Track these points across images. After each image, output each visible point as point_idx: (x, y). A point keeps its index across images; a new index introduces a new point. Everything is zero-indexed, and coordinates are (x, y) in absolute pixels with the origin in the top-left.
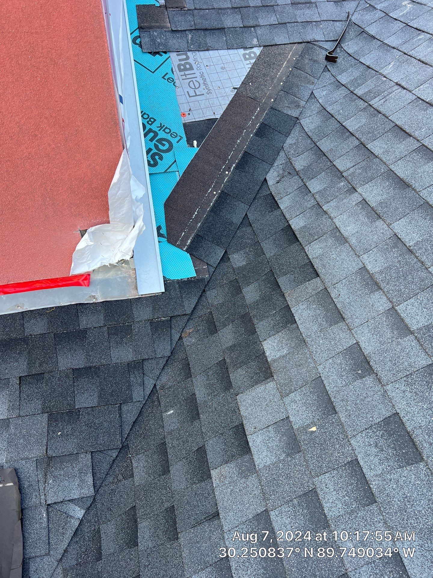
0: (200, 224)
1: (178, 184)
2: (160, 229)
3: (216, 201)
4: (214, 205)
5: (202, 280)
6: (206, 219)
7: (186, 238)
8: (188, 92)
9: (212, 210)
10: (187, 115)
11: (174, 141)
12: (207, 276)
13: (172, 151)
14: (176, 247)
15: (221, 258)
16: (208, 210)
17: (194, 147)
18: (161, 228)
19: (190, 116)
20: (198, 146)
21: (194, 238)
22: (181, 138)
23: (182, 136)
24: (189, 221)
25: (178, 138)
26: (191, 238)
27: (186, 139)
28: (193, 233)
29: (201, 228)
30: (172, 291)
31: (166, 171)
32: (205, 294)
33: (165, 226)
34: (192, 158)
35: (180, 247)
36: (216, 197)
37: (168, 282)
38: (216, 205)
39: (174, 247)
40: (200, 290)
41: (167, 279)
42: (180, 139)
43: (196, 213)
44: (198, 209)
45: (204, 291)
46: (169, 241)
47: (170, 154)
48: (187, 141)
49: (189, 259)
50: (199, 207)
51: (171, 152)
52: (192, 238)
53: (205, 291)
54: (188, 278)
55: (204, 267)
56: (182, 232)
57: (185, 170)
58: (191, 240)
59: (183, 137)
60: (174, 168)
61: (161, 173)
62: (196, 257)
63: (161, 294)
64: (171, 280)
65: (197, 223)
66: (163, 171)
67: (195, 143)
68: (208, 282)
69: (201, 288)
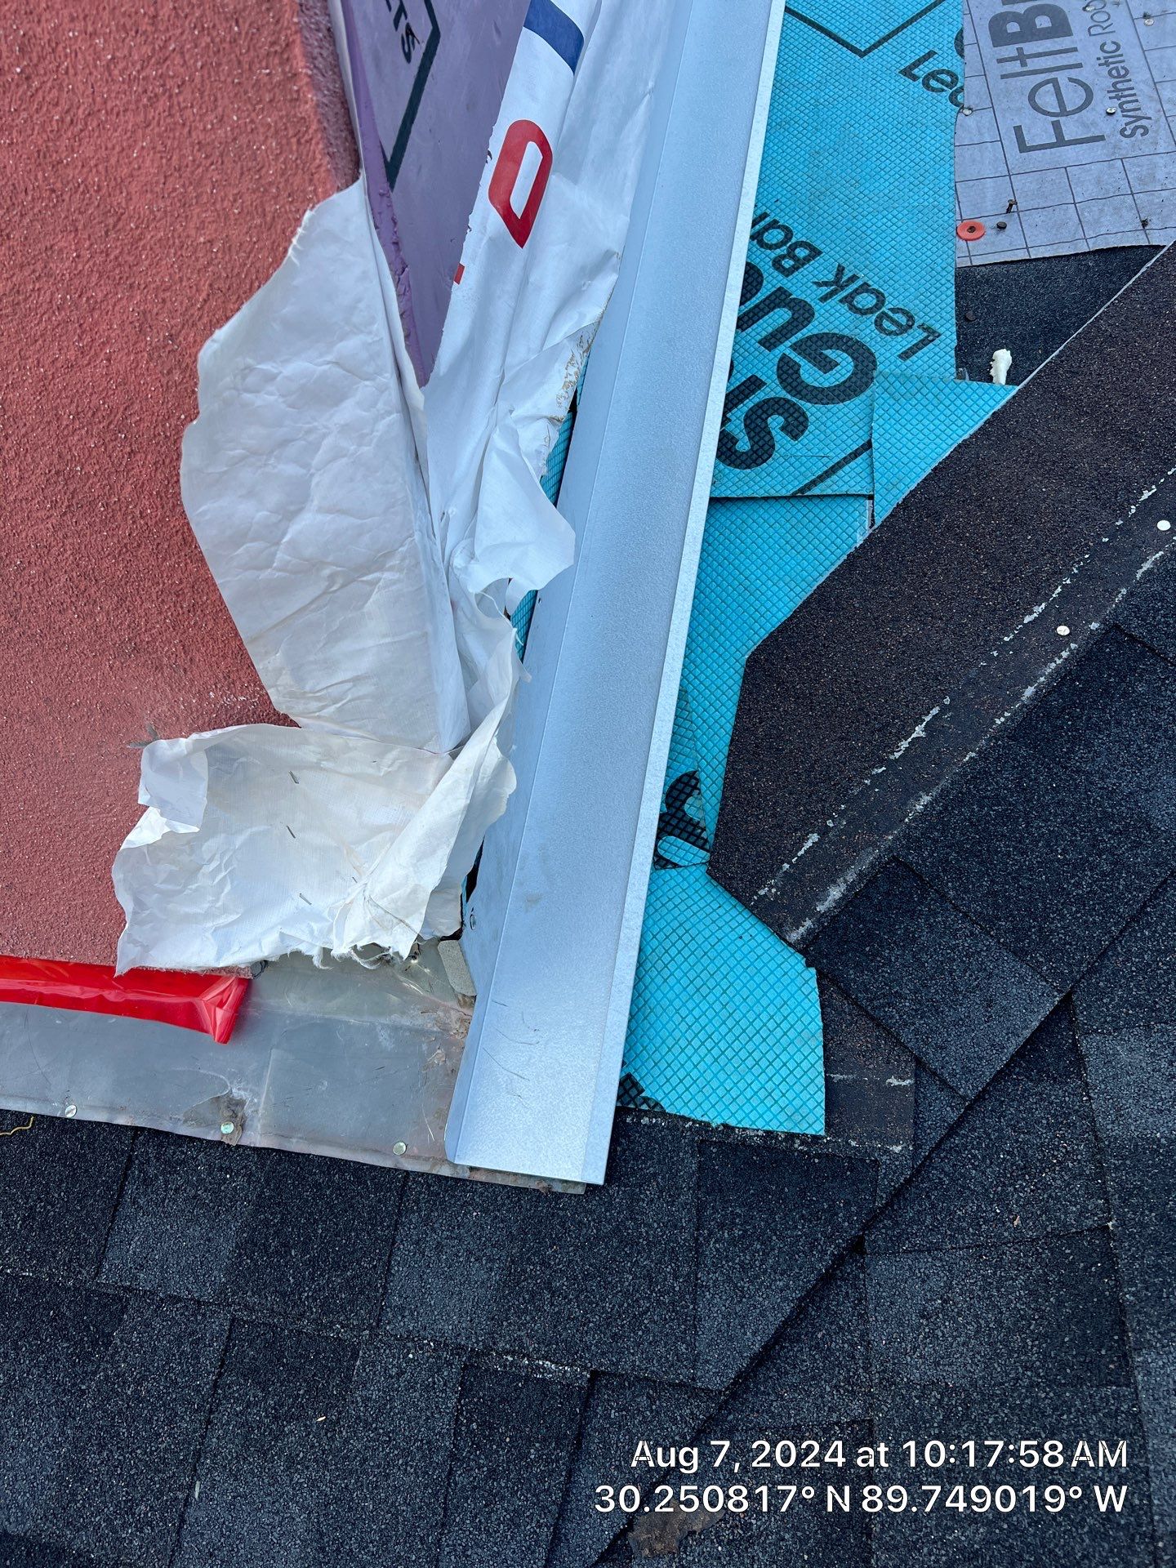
0: (926, 799)
1: (852, 561)
2: (689, 795)
3: (1064, 677)
4: (1040, 699)
5: (861, 1168)
6: (978, 775)
7: (825, 867)
8: (1018, 130)
9: (1025, 728)
10: (991, 233)
11: (886, 350)
12: (897, 1149)
13: (863, 397)
14: (746, 914)
15: (1021, 1040)
16: (998, 722)
17: (990, 379)
18: (695, 787)
19: (1003, 235)
20: (1012, 378)
21: (870, 881)
22: (931, 335)
23: (936, 326)
24: (862, 773)
25: (917, 335)
26: (851, 877)
27: (954, 344)
28: (874, 845)
29: (932, 827)
30: (650, 1191)
31: (802, 490)
32: (862, 1268)
33: (720, 781)
34: (966, 436)
35: (775, 917)
36: (1065, 654)
37: (645, 1121)
38: (1056, 702)
39: (740, 908)
40: (829, 1238)
41: (646, 1100)
42: (924, 343)
43: (919, 731)
44: (935, 711)
45: (857, 1247)
46: (720, 873)
47: (852, 408)
48: (958, 349)
49: (807, 1004)
50: (947, 701)
51: (857, 400)
52: (860, 875)
53: (863, 1253)
54: (769, 1134)
55: (894, 1082)
56: (805, 828)
57: (913, 494)
58: (850, 888)
59: (942, 330)
60: (851, 479)
61: (776, 499)
62: (855, 1002)
63: (580, 1191)
64: (663, 1114)
65: (911, 794)
66: (791, 489)
67: (1003, 359)
68: (898, 1194)
69: (838, 1227)
